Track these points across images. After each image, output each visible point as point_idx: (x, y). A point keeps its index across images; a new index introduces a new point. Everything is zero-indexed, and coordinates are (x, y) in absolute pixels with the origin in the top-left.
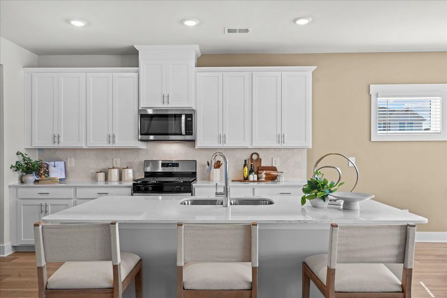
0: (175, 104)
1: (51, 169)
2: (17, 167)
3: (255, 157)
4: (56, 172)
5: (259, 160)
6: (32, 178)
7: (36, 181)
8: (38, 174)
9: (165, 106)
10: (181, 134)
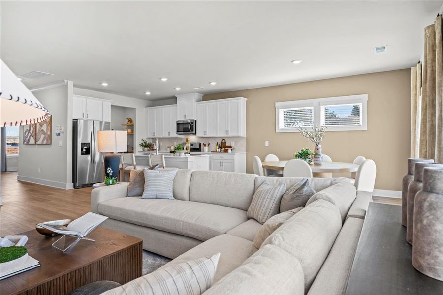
0: (189, 118)
1: (154, 146)
2: (142, 145)
3: (224, 141)
4: (156, 147)
5: (225, 142)
6: (146, 149)
7: (148, 150)
8: (149, 148)
9: (185, 119)
10: (189, 131)
